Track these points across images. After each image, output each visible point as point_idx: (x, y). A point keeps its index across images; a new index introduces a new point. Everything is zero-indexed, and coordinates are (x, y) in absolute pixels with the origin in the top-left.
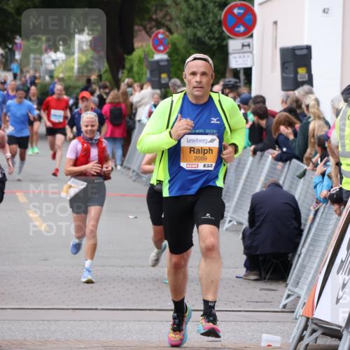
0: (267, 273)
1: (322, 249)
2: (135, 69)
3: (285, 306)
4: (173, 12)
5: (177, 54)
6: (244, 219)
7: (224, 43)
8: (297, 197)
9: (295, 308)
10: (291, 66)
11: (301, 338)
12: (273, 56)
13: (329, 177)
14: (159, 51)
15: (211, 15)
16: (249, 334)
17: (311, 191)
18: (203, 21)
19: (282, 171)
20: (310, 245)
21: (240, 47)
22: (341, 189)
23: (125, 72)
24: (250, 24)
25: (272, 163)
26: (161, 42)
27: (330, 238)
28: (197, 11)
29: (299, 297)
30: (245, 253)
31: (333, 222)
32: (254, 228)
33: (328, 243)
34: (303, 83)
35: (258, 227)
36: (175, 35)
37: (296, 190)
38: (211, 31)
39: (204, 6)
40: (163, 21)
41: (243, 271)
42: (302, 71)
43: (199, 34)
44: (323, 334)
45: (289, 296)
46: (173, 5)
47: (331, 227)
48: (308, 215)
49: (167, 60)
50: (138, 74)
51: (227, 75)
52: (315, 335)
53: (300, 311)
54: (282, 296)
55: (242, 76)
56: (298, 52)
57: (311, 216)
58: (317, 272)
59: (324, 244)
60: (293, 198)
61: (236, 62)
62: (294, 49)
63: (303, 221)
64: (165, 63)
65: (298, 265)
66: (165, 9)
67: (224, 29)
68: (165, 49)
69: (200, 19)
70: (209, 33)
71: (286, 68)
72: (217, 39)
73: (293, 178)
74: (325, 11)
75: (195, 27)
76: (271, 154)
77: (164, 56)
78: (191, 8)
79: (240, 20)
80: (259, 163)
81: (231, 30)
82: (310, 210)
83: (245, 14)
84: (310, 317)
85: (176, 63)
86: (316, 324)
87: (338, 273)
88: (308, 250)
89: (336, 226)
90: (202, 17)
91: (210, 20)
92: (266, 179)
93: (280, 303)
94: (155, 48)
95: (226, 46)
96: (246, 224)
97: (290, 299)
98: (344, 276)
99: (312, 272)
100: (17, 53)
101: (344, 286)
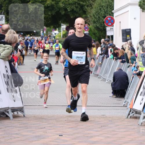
0: (119, 95)
1: (135, 88)
3: (124, 105)
4: (90, 19)
5: (91, 31)
6: (112, 79)
7: (105, 28)
8: (127, 73)
9: (127, 106)
10: (125, 35)
11: (129, 114)
12: (120, 32)
14: (86, 31)
15: (101, 20)
16: (114, 113)
17: (131, 71)
19: (123, 66)
21: (110, 29)
24: (112, 22)
25: (120, 63)
26: (86, 28)
27: (137, 85)
28: (97, 19)
29: (128, 102)
30: (112, 90)
31: (138, 80)
32: (115, 82)
33: (137, 87)
34: (129, 40)
35: (116, 82)
36: (91, 26)
37: (127, 71)
38: (101, 25)
39: (99, 17)
40: (87, 22)
41: (112, 95)
42: (128, 36)
43: (98, 25)
44: (136, 113)
45: (125, 102)
46: (90, 17)
47: (137, 82)
48: (131, 78)
49: (88, 33)
51: (106, 37)
52: (133, 113)
53: (129, 106)
54: (123, 102)
55: (110, 38)
56: (127, 31)
57: (132, 79)
58: (133, 95)
59: (135, 87)
60: (126, 73)
61: (109, 34)
62: (125, 30)
63: (129, 80)
64: (88, 34)
65: (128, 93)
66: (88, 18)
67: (105, 24)
68: (88, 30)
69: (98, 21)
70: (100, 25)
71: (124, 35)
72: (103, 27)
73: (126, 68)
74: (135, 19)
75: (96, 24)
76: (119, 61)
77: (88, 32)
78: (95, 18)
79: (110, 21)
80: (116, 63)
81: (107, 24)
83: (111, 20)
84: (132, 108)
85: (91, 34)
86: (133, 110)
88: (131, 88)
89: (139, 82)
90: (98, 20)
91: (101, 22)
92: (118, 68)
93: (123, 104)
94: (85, 30)
95: (106, 29)
96: (112, 81)
97: (125, 103)
98: (142, 97)
99: (132, 95)
100: (44, 31)
101: (142, 99)
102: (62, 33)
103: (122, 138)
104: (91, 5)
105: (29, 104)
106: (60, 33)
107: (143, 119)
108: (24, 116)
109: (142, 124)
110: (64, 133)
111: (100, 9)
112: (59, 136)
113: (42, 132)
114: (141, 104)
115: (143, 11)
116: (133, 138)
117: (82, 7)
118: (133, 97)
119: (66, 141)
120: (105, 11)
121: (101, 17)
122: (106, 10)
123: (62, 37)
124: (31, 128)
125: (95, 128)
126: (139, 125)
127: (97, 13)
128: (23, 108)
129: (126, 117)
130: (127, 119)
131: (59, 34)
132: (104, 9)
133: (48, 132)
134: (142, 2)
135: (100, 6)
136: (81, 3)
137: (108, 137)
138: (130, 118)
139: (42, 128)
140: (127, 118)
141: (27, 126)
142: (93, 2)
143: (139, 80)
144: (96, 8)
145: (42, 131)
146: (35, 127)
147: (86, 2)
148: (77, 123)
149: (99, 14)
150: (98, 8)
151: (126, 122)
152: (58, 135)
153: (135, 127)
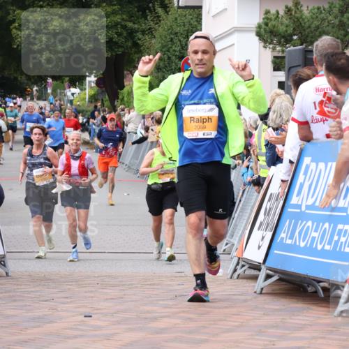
1: (247, 215)
2: (125, 99)
3: (224, 250)
9: (231, 252)
11: (235, 270)
13: (252, 169)
15: (174, 64)
18: (169, 68)
20: (240, 212)
22: (259, 176)
23: (119, 101)
27: (253, 207)
29: (233, 245)
31: (254, 197)
33: (252, 211)
39: (169, 58)
44: (249, 268)
45: (227, 244)
47: (253, 201)
48: (239, 193)
50: (127, 102)
52: (244, 268)
53: (234, 253)
54: (223, 244)
57: (241, 193)
58: (245, 229)
59: (249, 211)
63: (235, 197)
65: (232, 225)
69: (166, 66)
75: (164, 72)
82: (239, 190)
84: (241, 257)
86: (245, 262)
87: (259, 229)
88: (239, 215)
89: (256, 200)
91: (173, 67)
97: (228, 246)
98: (262, 232)
99: (242, 229)
100: (49, 89)
101: (263, 238)
102: (88, 92)
103: (221, 320)
104: (150, 31)
105: (17, 249)
106: (84, 92)
107: (265, 280)
108: (7, 273)
109: (263, 292)
110: (96, 312)
111: (172, 40)
112: (85, 316)
113: (46, 310)
114: (259, 247)
115: (265, 47)
116: (242, 321)
117: (131, 33)
118: (243, 232)
119: (100, 328)
120: (181, 45)
121: (173, 58)
122: (183, 43)
123: (89, 101)
124: (23, 300)
125: (163, 300)
126: (255, 292)
127: (164, 50)
128: (4, 257)
129: (229, 276)
130: (232, 281)
131: (82, 96)
132: (180, 41)
133: (59, 309)
134: (263, 26)
135: (171, 33)
136: (130, 24)
137: (190, 319)
138: (238, 278)
139: (46, 301)
140: (231, 278)
141: (13, 296)
142: (156, 24)
143: (258, 196)
144: (163, 37)
145: (46, 308)
146: (32, 298)
147: (139, 22)
148: (124, 290)
149: (168, 51)
150: (166, 37)
151: (229, 287)
152: (81, 314)
153: (249, 298)
